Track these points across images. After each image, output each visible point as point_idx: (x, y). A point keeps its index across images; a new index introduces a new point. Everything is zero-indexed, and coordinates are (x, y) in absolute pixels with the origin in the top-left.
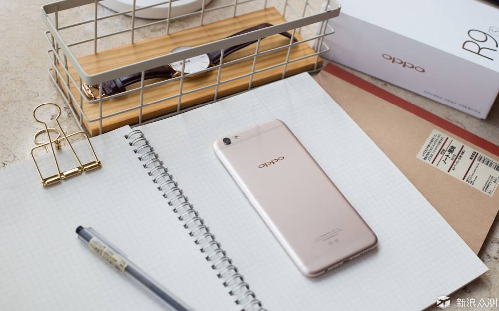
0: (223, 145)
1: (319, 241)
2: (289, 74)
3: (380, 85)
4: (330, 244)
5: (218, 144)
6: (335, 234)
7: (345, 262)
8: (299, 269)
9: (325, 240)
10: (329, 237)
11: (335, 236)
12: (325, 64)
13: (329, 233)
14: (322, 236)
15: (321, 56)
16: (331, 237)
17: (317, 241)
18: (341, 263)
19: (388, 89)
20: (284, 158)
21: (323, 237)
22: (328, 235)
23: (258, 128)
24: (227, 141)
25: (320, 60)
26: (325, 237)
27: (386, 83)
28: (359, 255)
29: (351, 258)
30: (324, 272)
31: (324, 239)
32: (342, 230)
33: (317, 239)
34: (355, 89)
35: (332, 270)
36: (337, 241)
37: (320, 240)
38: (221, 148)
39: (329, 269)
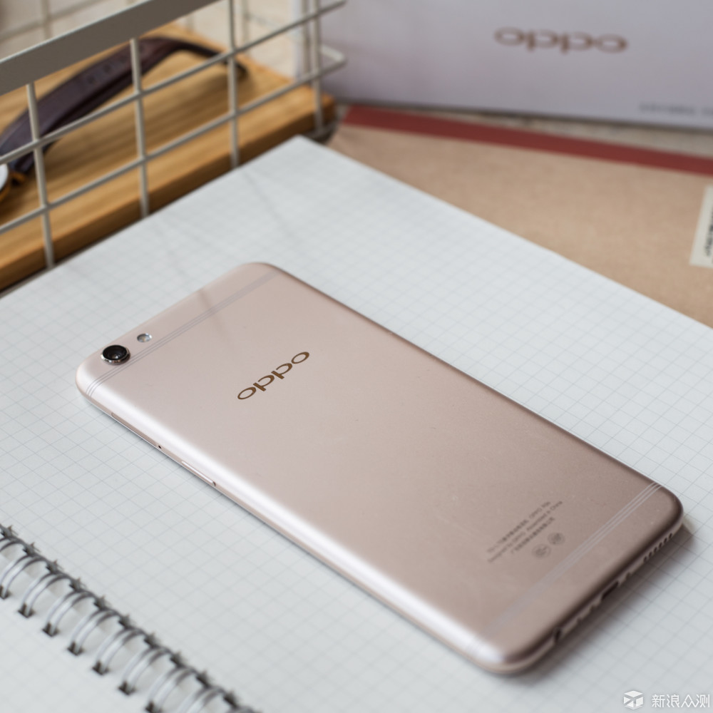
0: (107, 367)
1: (499, 554)
2: (249, 153)
3: (511, 124)
4: (540, 552)
5: (92, 369)
6: (544, 521)
7: (605, 596)
8: (469, 659)
9: (520, 546)
10: (528, 534)
11: (545, 525)
12: (342, 111)
13: (525, 522)
14: (505, 539)
15: (324, 90)
16: (535, 534)
17: (493, 559)
18: (597, 601)
19: (538, 127)
20: (307, 355)
21: (510, 540)
22: (523, 529)
23: (203, 295)
24: (116, 354)
25: (327, 100)
26: (516, 539)
27: (528, 117)
28: (640, 562)
29: (621, 579)
30: (550, 643)
31: (515, 545)
32: (561, 503)
33: (491, 550)
34: (449, 148)
35: (574, 632)
36: (557, 538)
37: (504, 550)
38: (103, 379)
39: (566, 629)
